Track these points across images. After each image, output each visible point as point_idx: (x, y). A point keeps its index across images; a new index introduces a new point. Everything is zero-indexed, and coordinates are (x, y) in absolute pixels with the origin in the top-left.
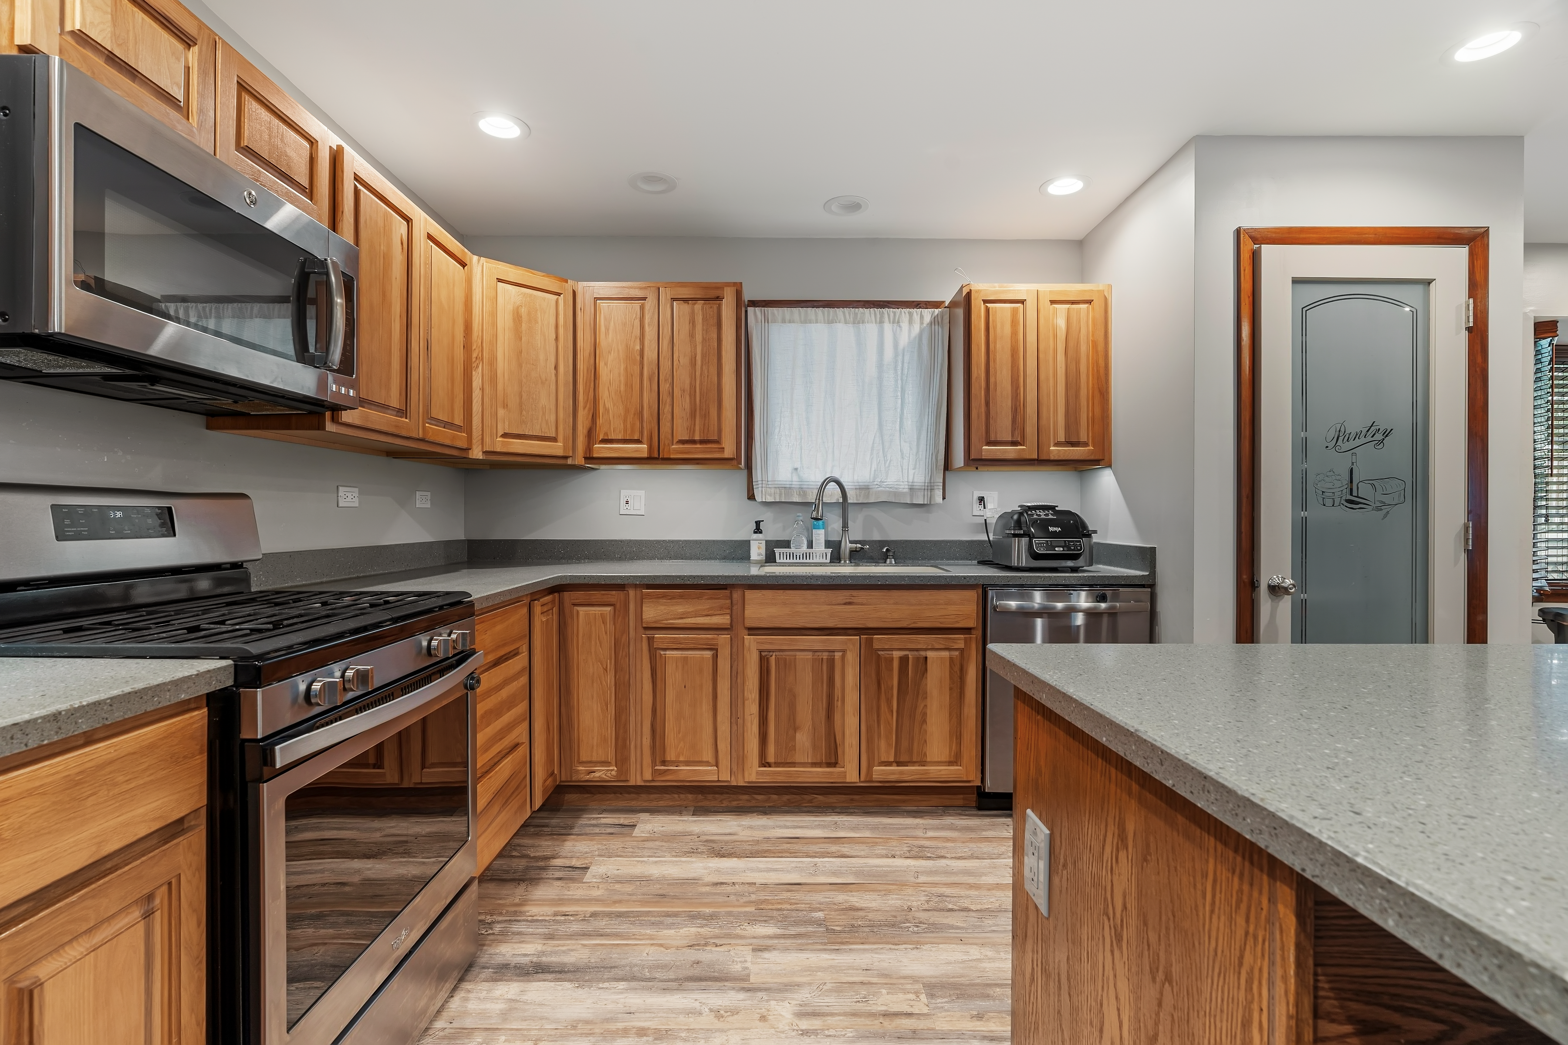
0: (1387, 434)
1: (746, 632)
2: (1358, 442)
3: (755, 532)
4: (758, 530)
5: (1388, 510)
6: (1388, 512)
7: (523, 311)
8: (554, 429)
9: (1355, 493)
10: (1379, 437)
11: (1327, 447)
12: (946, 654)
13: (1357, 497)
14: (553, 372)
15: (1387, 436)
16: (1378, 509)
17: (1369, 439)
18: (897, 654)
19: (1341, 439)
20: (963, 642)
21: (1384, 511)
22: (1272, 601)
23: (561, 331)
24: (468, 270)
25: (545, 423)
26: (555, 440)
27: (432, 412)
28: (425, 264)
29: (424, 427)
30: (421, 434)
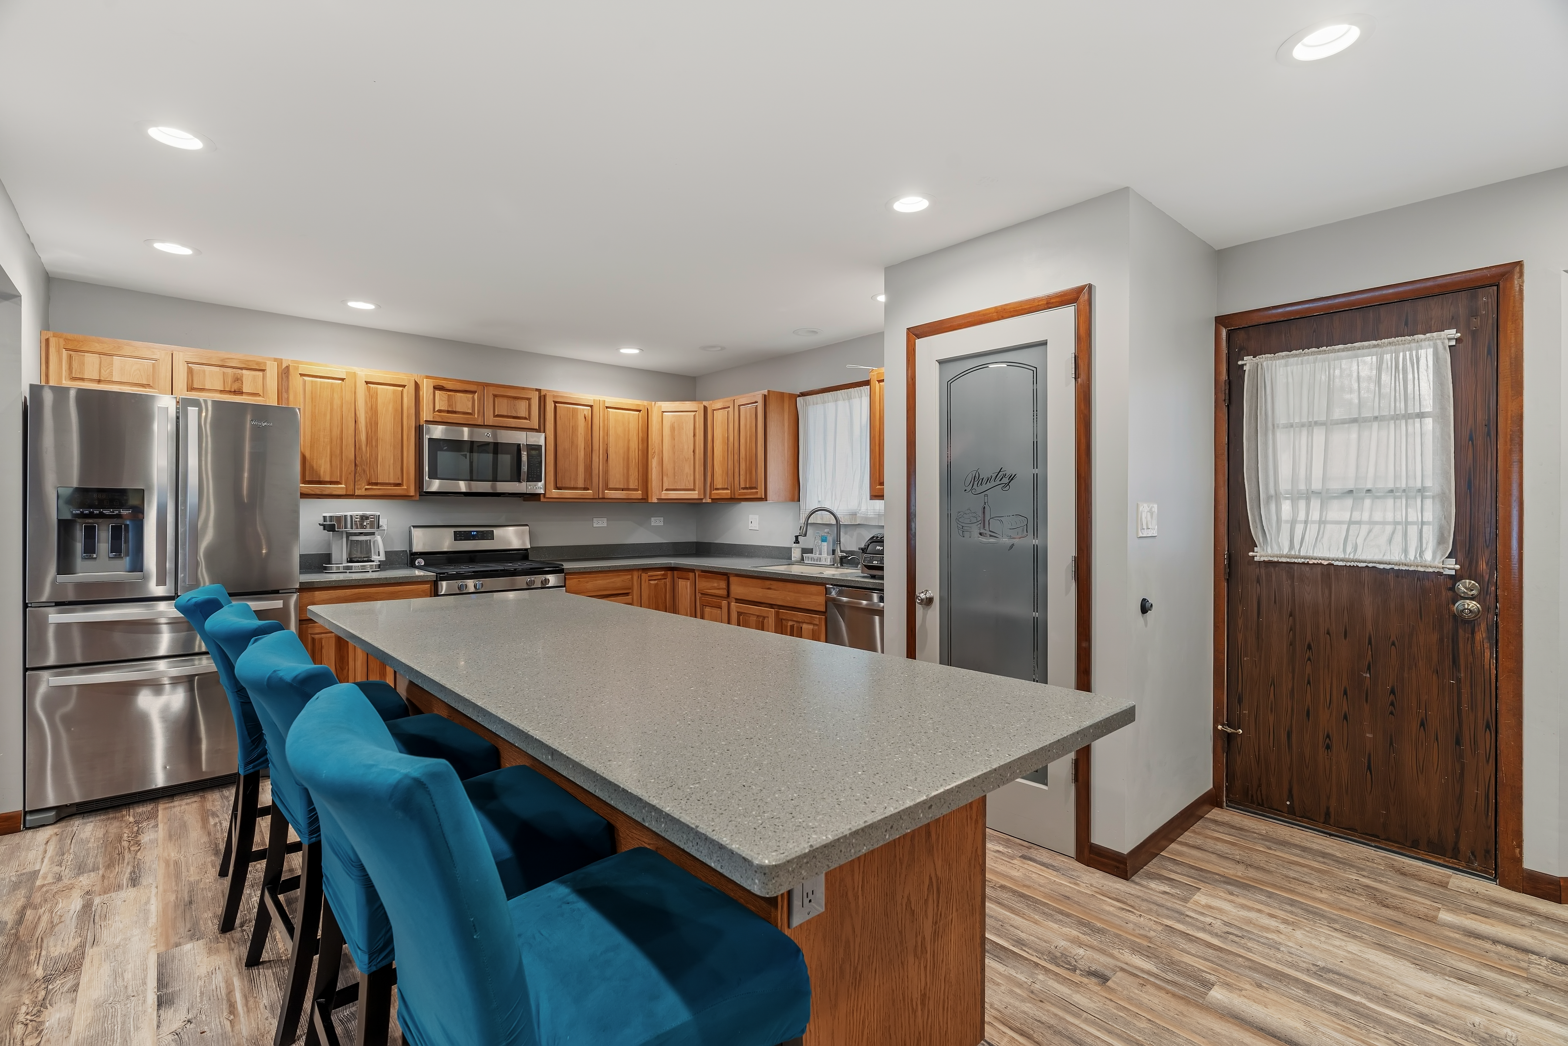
0: (1012, 478)
1: (734, 601)
2: (989, 485)
3: (794, 543)
4: (797, 542)
7: (676, 425)
8: (693, 484)
9: (987, 528)
10: (1005, 480)
11: (966, 490)
12: (811, 627)
13: (989, 531)
14: (692, 454)
15: (1012, 479)
17: (998, 482)
18: (790, 623)
19: (976, 483)
20: (818, 620)
22: (924, 609)
23: (697, 431)
24: (644, 412)
25: (689, 482)
26: (694, 490)
27: (611, 486)
28: (604, 421)
29: (603, 493)
30: (601, 496)
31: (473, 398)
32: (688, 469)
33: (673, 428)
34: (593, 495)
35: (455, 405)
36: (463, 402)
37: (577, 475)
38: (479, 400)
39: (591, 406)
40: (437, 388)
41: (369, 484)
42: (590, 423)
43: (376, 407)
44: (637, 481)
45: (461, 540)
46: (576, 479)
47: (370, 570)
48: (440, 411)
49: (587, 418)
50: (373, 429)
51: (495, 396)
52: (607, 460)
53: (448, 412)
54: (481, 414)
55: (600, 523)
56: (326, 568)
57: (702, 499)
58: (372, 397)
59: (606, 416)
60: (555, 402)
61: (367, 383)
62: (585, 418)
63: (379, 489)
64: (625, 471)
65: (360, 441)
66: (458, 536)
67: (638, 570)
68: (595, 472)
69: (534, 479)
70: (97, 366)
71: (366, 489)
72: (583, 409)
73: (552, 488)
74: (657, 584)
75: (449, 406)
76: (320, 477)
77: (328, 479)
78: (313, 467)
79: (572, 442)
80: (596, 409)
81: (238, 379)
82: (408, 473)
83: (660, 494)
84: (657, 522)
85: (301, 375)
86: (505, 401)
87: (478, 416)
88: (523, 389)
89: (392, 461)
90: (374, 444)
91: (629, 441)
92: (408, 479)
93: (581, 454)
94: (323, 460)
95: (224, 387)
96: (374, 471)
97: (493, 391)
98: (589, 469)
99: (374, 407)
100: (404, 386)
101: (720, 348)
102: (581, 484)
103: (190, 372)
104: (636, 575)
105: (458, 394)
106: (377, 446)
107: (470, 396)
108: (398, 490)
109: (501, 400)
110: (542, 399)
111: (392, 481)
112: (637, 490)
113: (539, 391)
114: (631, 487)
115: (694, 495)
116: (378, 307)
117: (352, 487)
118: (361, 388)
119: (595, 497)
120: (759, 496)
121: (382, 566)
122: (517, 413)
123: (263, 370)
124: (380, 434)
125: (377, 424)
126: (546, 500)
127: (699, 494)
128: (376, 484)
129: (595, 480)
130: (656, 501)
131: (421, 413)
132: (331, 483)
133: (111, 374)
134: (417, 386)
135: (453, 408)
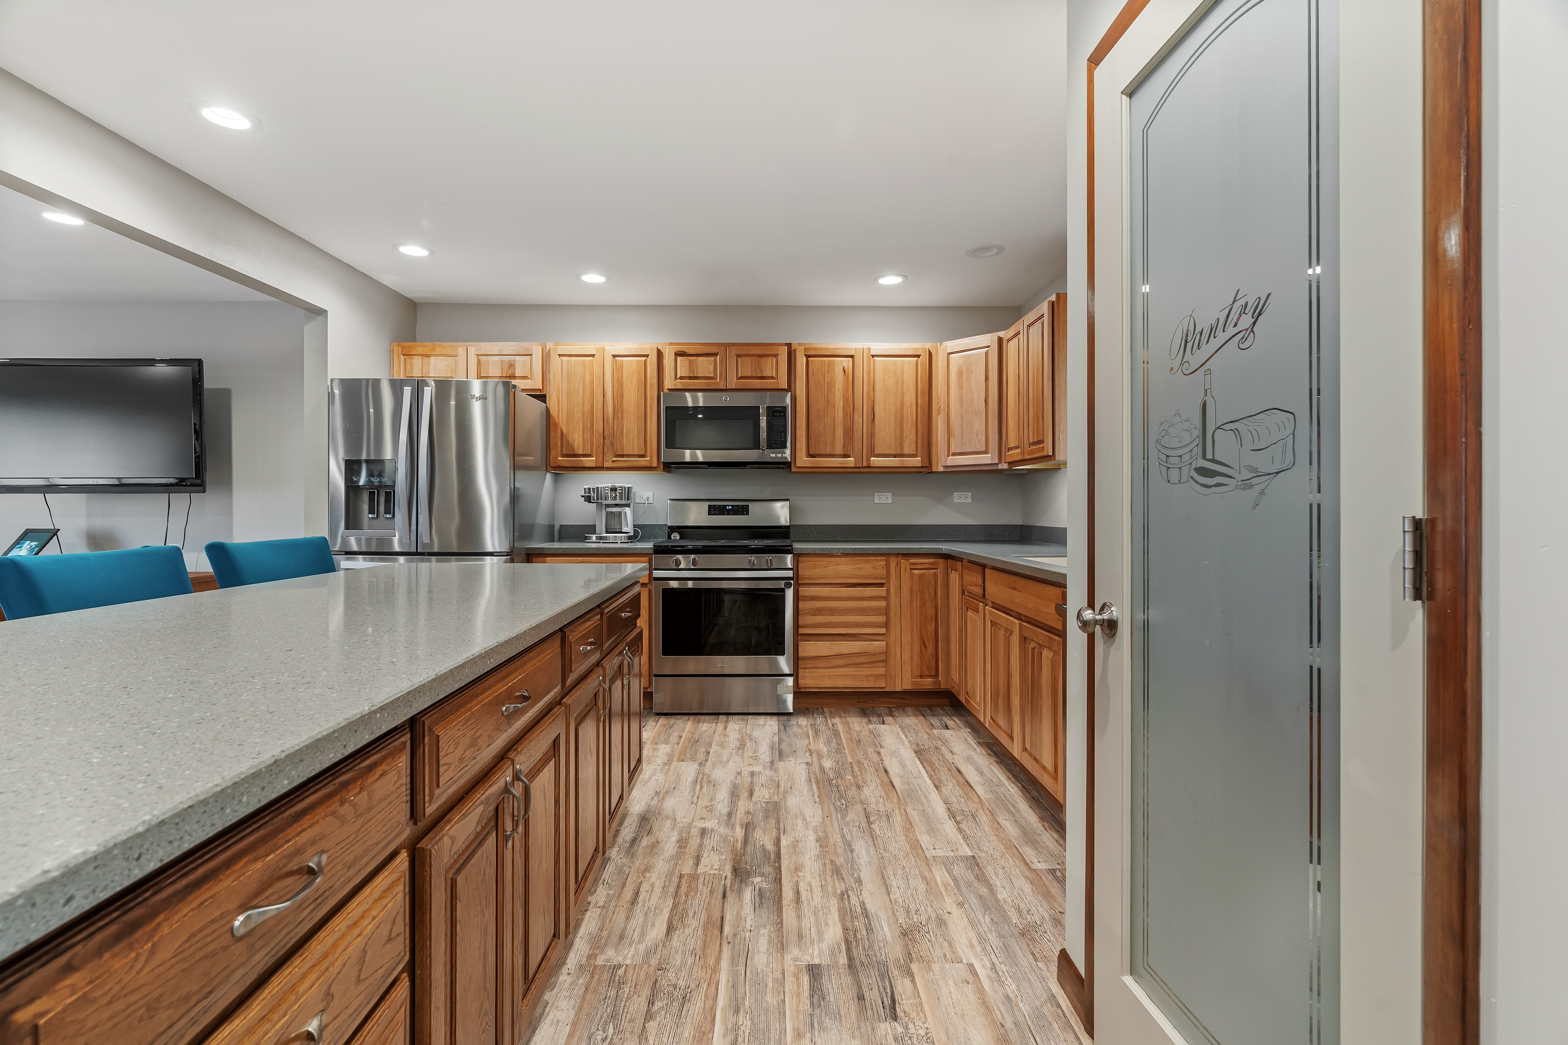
0: (1259, 311)
1: (990, 604)
2: (1215, 343)
5: (1263, 486)
6: (1262, 492)
7: (964, 368)
8: (984, 446)
9: (1209, 456)
10: (1246, 320)
11: (1171, 369)
13: (1213, 461)
14: (984, 404)
16: (1246, 485)
17: (1231, 331)
19: (1189, 345)
21: (1257, 489)
23: (990, 373)
24: (924, 359)
25: (979, 441)
26: (986, 452)
27: (878, 451)
28: (869, 373)
29: (868, 461)
30: (865, 464)
31: (715, 361)
32: (979, 426)
33: (960, 373)
34: (855, 463)
35: (697, 370)
36: (705, 366)
37: (834, 439)
38: (721, 362)
39: (852, 357)
40: (678, 354)
41: (617, 456)
42: (851, 378)
43: (622, 379)
44: (914, 445)
45: (715, 514)
46: (833, 445)
47: (619, 542)
48: (681, 378)
49: (846, 371)
50: (619, 402)
51: (738, 356)
52: (873, 420)
53: (690, 378)
54: (723, 377)
55: (883, 498)
56: (586, 538)
57: (997, 464)
58: (618, 370)
59: (872, 367)
60: (808, 356)
61: (614, 356)
62: (844, 371)
63: (625, 461)
64: (898, 433)
65: (608, 414)
66: (713, 510)
67: (897, 555)
68: (857, 435)
69: (778, 446)
70: (420, 365)
71: (613, 461)
72: (841, 361)
73: (804, 456)
74: (923, 574)
75: (690, 371)
76: (574, 451)
77: (581, 452)
78: (569, 441)
79: (828, 401)
80: (858, 359)
81: (512, 365)
82: (651, 444)
83: (946, 461)
84: (962, 498)
85: (560, 355)
86: (749, 359)
87: (720, 380)
88: (771, 344)
89: (636, 432)
90: (620, 416)
91: (903, 395)
92: (651, 450)
93: (840, 414)
94: (577, 434)
95: (502, 374)
96: (620, 443)
97: (734, 351)
98: (849, 432)
99: (620, 379)
100: (647, 356)
101: (995, 251)
102: (839, 450)
103: (479, 363)
104: (893, 561)
105: (700, 358)
106: (622, 418)
107: (712, 359)
108: (642, 462)
109: (744, 359)
110: (791, 355)
111: (636, 453)
112: (915, 456)
113: (789, 345)
114: (906, 452)
115: (987, 459)
116: (609, 279)
117: (600, 459)
118: (609, 360)
119: (858, 466)
120: (1045, 453)
121: (631, 539)
122: (762, 372)
123: (531, 355)
124: (625, 406)
125: (622, 396)
126: (797, 470)
127: (992, 458)
128: (622, 456)
129: (857, 445)
130: (941, 469)
131: (664, 381)
132: (584, 456)
133: (429, 372)
134: (660, 354)
135: (694, 374)
